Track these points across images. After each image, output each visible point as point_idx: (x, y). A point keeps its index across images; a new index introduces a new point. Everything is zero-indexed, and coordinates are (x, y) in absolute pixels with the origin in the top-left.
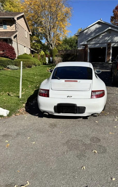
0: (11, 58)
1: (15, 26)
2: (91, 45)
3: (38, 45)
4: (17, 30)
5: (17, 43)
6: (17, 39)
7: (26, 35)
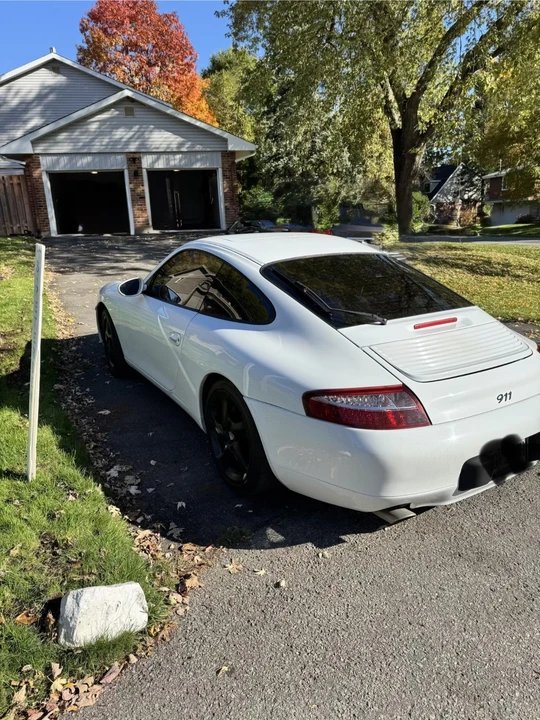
2: (55, 158)
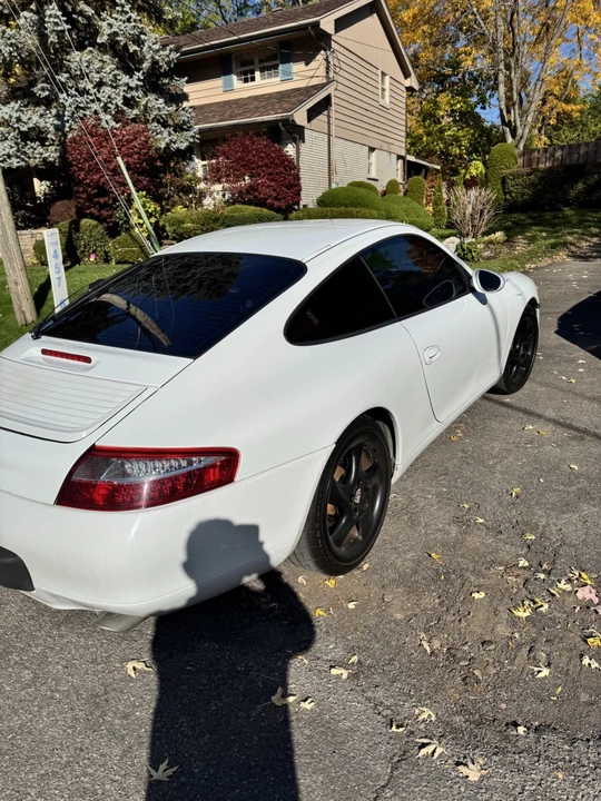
0: (276, 204)
1: (327, 60)
3: (461, 133)
4: (331, 74)
5: (329, 135)
6: (329, 117)
7: (387, 93)
